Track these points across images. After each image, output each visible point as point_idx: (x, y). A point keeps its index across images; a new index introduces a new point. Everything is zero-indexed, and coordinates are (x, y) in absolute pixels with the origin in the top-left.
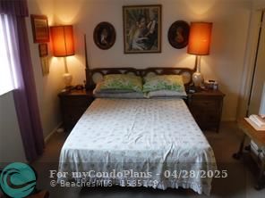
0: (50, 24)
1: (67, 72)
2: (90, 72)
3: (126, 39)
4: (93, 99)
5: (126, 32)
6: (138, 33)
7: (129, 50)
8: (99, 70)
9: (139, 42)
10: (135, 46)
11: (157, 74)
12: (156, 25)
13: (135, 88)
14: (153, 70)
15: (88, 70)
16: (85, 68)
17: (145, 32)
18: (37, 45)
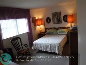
0: (37, 18)
1: (40, 29)
2: (46, 29)
3: (53, 21)
4: (45, 35)
5: (53, 19)
6: (56, 19)
7: (54, 23)
8: (48, 28)
9: (56, 21)
10: (55, 22)
11: (61, 29)
12: (60, 16)
13: (54, 32)
14: (60, 28)
15: (45, 28)
16: (44, 28)
17: (57, 19)
18: (33, 23)
